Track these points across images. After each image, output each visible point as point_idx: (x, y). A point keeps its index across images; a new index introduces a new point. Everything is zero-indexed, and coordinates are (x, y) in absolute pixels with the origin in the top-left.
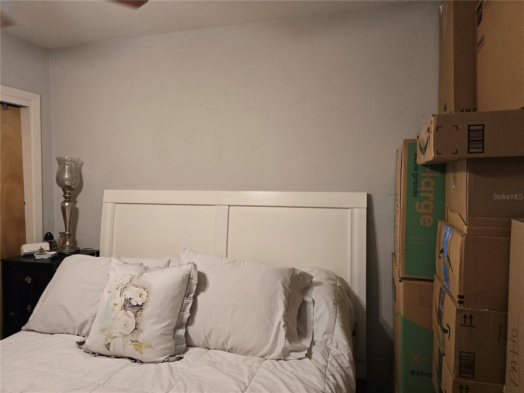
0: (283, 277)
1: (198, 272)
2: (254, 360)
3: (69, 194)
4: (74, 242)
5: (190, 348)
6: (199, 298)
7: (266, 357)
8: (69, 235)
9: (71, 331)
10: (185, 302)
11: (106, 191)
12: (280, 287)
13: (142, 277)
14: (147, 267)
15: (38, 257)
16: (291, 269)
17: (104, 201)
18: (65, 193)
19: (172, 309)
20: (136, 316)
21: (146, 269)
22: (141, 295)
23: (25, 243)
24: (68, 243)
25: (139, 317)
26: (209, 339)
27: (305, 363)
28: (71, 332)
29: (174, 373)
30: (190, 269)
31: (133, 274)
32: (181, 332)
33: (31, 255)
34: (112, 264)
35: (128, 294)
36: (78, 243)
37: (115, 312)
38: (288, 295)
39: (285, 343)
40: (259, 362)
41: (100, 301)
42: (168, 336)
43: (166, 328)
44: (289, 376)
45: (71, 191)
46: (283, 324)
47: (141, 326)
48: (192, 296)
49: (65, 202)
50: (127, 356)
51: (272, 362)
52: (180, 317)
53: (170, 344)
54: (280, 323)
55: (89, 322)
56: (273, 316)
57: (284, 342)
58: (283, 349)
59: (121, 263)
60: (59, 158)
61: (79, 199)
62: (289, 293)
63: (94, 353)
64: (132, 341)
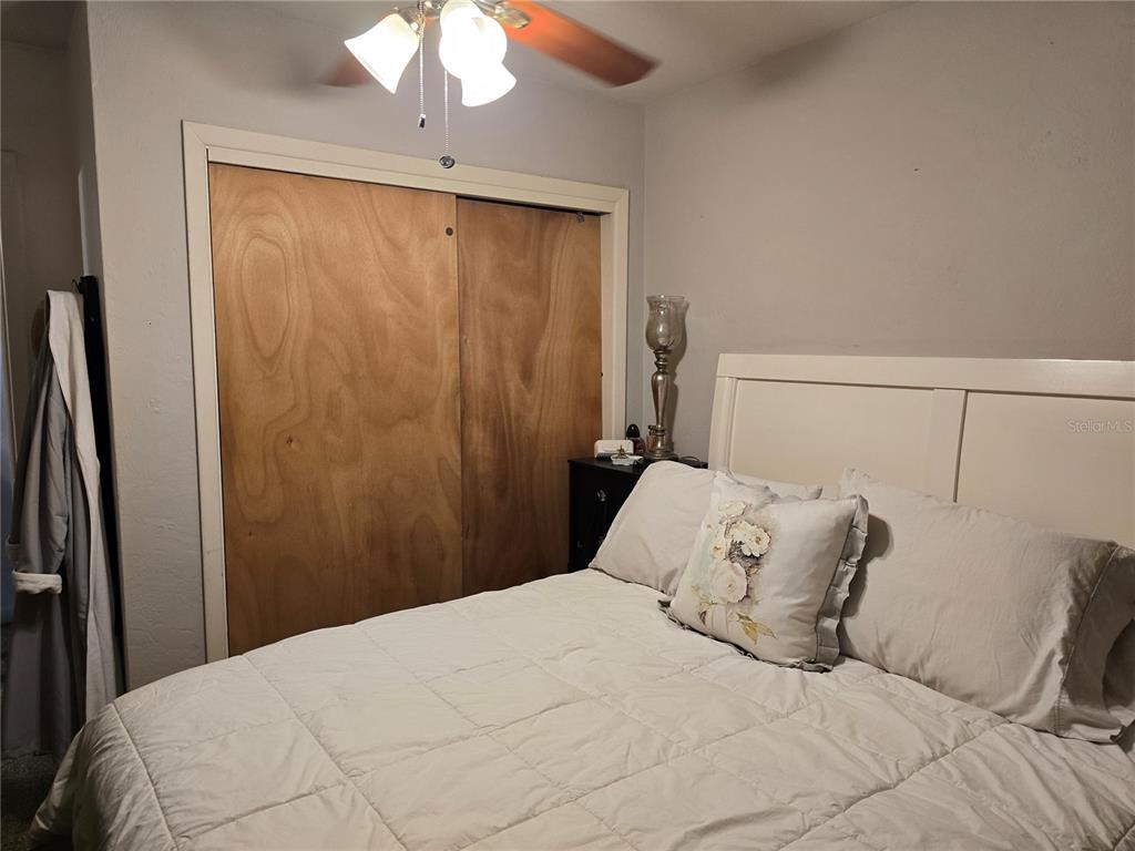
0: (1075, 558)
1: (870, 516)
2: (978, 716)
3: (665, 360)
4: (670, 445)
5: (847, 659)
6: (870, 567)
7: (1011, 718)
8: (663, 431)
9: (653, 583)
10: (841, 568)
11: (722, 356)
12: (1065, 579)
13: (763, 510)
14: (776, 495)
15: (616, 462)
16: (1101, 543)
17: (718, 374)
18: (659, 359)
19: (813, 576)
20: (748, 575)
21: (774, 498)
22: (758, 540)
23: (601, 439)
24: (659, 445)
25: (753, 578)
26: (885, 651)
27: (1106, 753)
28: (654, 585)
29: (807, 689)
30: (854, 507)
31: (749, 502)
32: (831, 624)
33: (606, 458)
34: (717, 482)
35: (737, 535)
36: (676, 447)
37: (715, 561)
38: (1083, 598)
39: (1060, 697)
40: (989, 720)
41: (693, 542)
42: (803, 624)
43: (801, 608)
44: (1054, 764)
45: (668, 355)
46: (1059, 656)
47: (756, 594)
48: (854, 560)
49: (658, 373)
50: (732, 640)
51: (1024, 732)
52: (830, 595)
53: (806, 639)
54: (1052, 654)
55: (679, 572)
56: (1038, 637)
57: (1057, 696)
58: (1053, 709)
59: (732, 481)
60: (653, 297)
61: (679, 369)
62: (1088, 595)
63: (682, 625)
64: (741, 617)
